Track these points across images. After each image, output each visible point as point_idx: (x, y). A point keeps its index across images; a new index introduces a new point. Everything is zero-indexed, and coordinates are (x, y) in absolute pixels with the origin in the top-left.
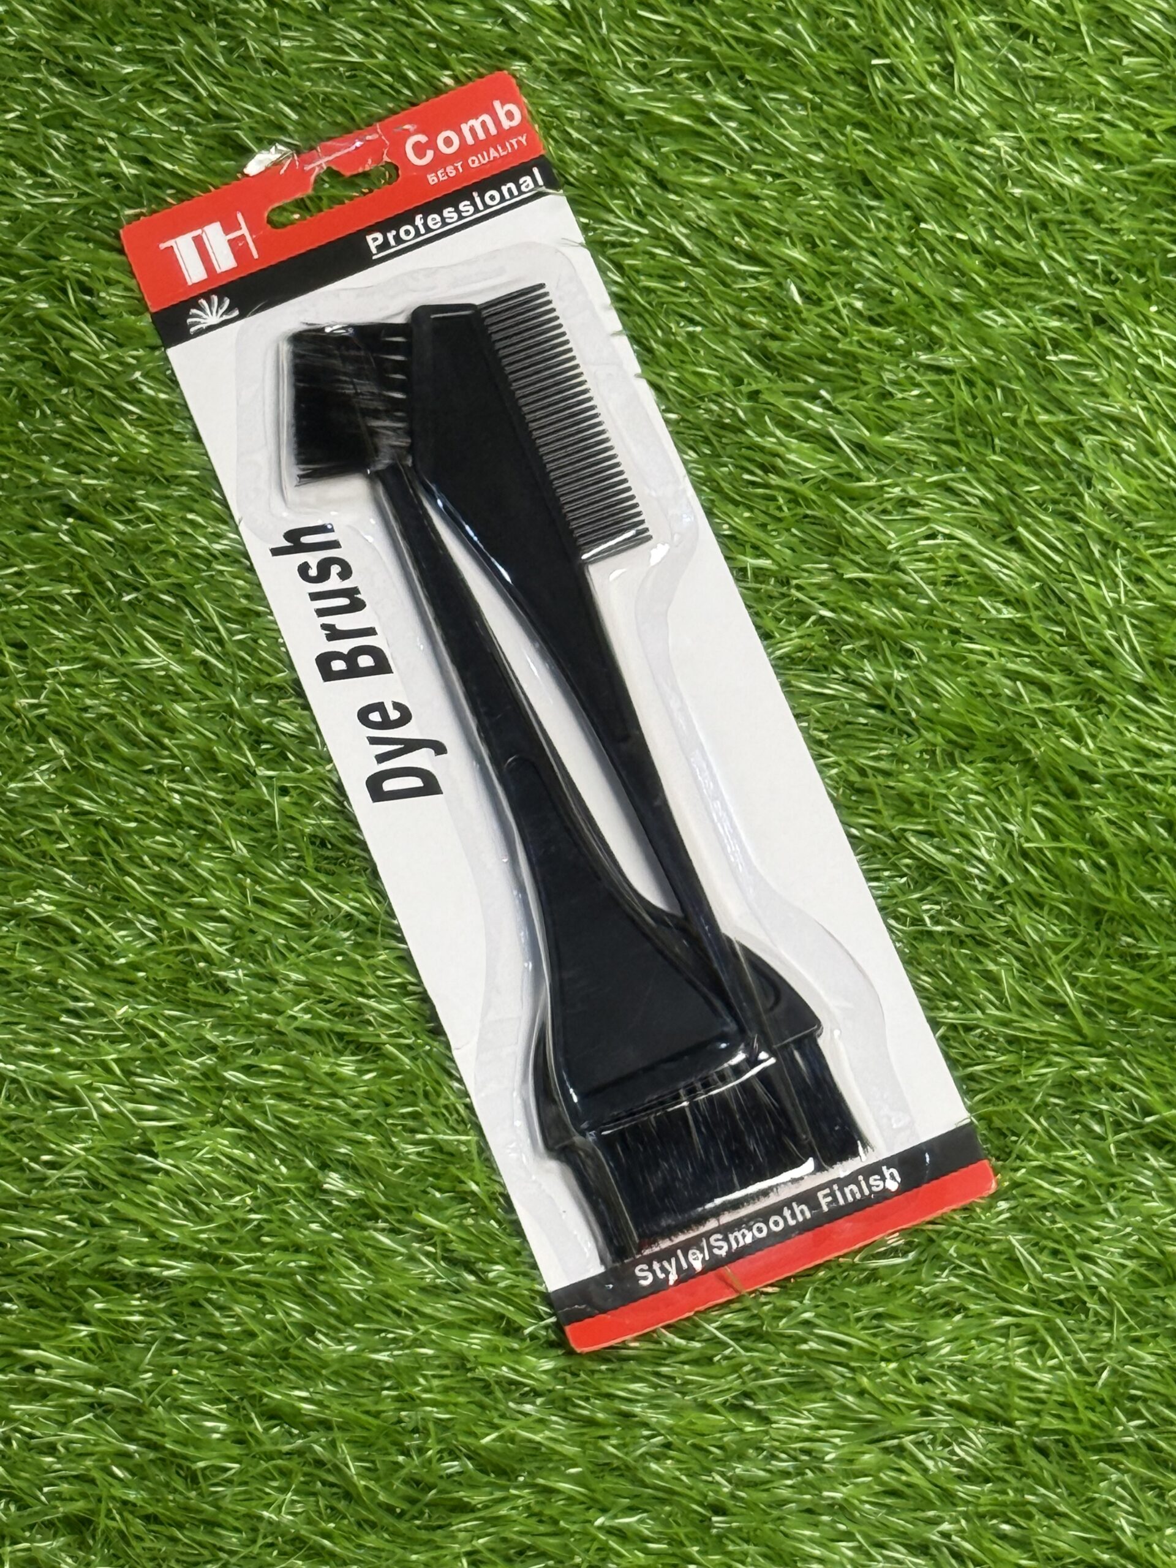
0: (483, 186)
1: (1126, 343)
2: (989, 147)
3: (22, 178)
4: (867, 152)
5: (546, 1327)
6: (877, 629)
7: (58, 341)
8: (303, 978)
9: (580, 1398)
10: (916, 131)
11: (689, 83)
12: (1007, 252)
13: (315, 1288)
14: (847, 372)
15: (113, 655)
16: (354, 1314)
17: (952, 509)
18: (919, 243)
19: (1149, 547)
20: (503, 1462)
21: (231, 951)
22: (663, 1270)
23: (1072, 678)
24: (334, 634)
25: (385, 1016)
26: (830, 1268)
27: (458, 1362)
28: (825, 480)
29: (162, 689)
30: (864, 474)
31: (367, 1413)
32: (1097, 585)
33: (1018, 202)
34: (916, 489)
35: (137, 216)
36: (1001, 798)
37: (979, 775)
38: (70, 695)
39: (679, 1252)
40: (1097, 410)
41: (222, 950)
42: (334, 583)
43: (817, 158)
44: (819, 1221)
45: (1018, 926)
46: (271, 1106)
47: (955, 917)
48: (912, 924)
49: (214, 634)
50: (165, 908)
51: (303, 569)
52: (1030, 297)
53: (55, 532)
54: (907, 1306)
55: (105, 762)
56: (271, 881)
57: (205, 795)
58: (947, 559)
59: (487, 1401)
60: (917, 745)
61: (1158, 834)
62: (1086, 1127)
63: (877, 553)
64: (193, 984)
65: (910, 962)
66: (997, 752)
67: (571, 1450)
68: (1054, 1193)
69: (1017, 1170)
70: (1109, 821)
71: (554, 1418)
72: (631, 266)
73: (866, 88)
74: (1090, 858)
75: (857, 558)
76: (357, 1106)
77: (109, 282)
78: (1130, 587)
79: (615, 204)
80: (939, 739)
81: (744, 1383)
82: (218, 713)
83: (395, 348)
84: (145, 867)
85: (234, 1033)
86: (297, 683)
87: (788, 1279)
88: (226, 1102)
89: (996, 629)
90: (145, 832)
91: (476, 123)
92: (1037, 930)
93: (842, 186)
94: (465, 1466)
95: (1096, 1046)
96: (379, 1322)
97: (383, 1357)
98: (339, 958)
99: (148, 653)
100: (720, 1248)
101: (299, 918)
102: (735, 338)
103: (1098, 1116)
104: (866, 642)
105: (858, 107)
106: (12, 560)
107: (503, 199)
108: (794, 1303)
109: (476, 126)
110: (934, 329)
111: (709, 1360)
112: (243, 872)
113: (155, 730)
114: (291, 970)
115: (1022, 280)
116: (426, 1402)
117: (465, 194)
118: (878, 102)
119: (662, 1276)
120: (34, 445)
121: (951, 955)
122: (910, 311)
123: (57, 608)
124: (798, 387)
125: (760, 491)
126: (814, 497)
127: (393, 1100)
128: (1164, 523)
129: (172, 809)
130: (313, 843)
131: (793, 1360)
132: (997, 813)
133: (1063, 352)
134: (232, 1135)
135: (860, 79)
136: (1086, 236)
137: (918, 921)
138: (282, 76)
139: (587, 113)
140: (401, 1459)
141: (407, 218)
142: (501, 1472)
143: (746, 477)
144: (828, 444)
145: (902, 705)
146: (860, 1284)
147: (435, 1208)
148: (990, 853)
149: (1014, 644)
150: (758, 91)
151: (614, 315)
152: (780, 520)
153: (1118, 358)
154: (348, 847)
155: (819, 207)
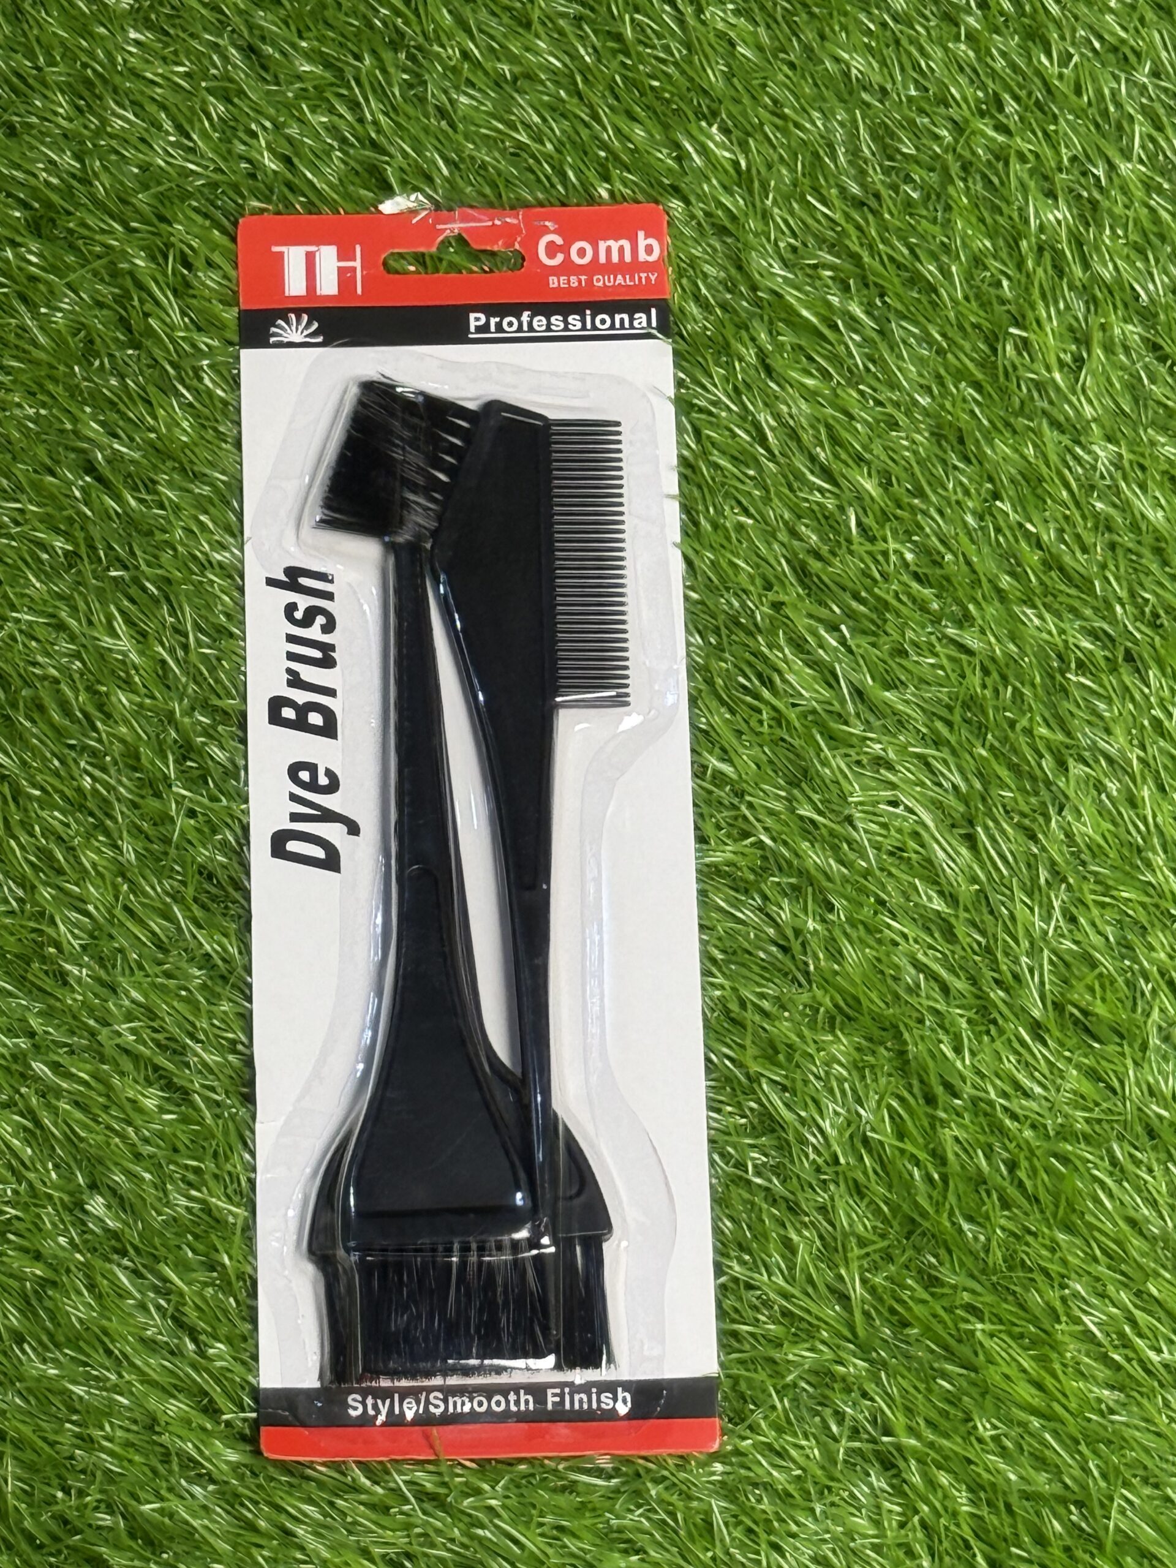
0: (598, 307)
1: (1146, 691)
2: (1089, 452)
3: (168, 133)
4: (972, 412)
5: (245, 1420)
6: (808, 872)
7: (142, 301)
8: (142, 999)
9: (251, 1500)
10: (1027, 411)
11: (830, 282)
12: (1067, 559)
13: (40, 1300)
14: (874, 616)
15: (79, 621)
16: (69, 1340)
17: (922, 784)
18: (987, 517)
19: (1094, 892)
20: (155, 1534)
21: (84, 947)
22: (375, 1407)
23: (973, 989)
24: (295, 681)
25: (205, 1064)
26: (533, 1466)
27: (149, 1421)
28: (814, 712)
29: (113, 672)
30: (853, 720)
31: (45, 1439)
32: (1032, 910)
33: (1096, 515)
34: (896, 752)
35: (263, 211)
36: (863, 1077)
37: (852, 1050)
38: (24, 645)
39: (396, 1396)
40: (1094, 743)
41: (76, 943)
42: (314, 632)
43: (924, 401)
44: (541, 1416)
45: (833, 1207)
46: (64, 1110)
47: (778, 1176)
48: (735, 1166)
49: (183, 640)
50: (36, 883)
51: (291, 608)
52: (1073, 610)
53: (69, 484)
54: (591, 1529)
55: (33, 721)
56: (146, 895)
57: (114, 789)
58: (899, 831)
59: (160, 1467)
60: (805, 997)
61: (998, 1170)
62: (823, 1421)
63: (835, 799)
64: (36, 965)
65: (719, 1201)
66: (877, 1033)
67: (224, 1547)
68: (771, 1474)
69: (744, 1438)
70: (956, 1139)
71: (218, 1509)
72: (709, 437)
73: (995, 351)
74: (926, 1167)
75: (816, 797)
76: (146, 1141)
77: (210, 264)
78: (1062, 924)
79: (718, 372)
80: (827, 1001)
81: (410, 1543)
82: (158, 714)
83: (456, 431)
84: (32, 834)
85: (57, 1027)
86: (244, 715)
87: (489, 1461)
88: (23, 1090)
89: (921, 916)
90: (45, 803)
91: (614, 245)
92: (849, 1216)
93: (937, 436)
94: (118, 1523)
95: (864, 1350)
96: (88, 1356)
97: (79, 1390)
98: (183, 993)
99: (114, 634)
100: (437, 1406)
101: (159, 939)
102: (783, 544)
103: (840, 1417)
104: (793, 880)
105: (981, 365)
106: (19, 496)
107: (612, 327)
108: (486, 1487)
109: (614, 248)
110: (971, 607)
111: (386, 1510)
112: (124, 876)
113: (91, 709)
114: (134, 988)
115: (1073, 591)
116: (103, 1449)
117: (578, 308)
118: (1001, 369)
119: (371, 1412)
120: (81, 393)
121: (760, 1210)
122: (953, 579)
123: (45, 556)
124: (823, 612)
125: (748, 699)
126: (797, 725)
127: (182, 1148)
128: (1118, 874)
129: (79, 790)
130: (201, 873)
131: (465, 1540)
132: (854, 1091)
133: (1084, 675)
134: (18, 1123)
135: (993, 341)
136: (1149, 573)
137: (741, 1165)
138: (450, 131)
139: (722, 274)
140: (60, 1494)
141: (515, 310)
142: (150, 1543)
143: (741, 680)
144: (830, 679)
145: (805, 953)
146: (554, 1490)
147: (183, 1267)
148: (832, 1126)
149: (932, 936)
150: (891, 316)
151: (675, 478)
152: (759, 734)
153: (1133, 700)
154: (231, 890)
155: (907, 449)
